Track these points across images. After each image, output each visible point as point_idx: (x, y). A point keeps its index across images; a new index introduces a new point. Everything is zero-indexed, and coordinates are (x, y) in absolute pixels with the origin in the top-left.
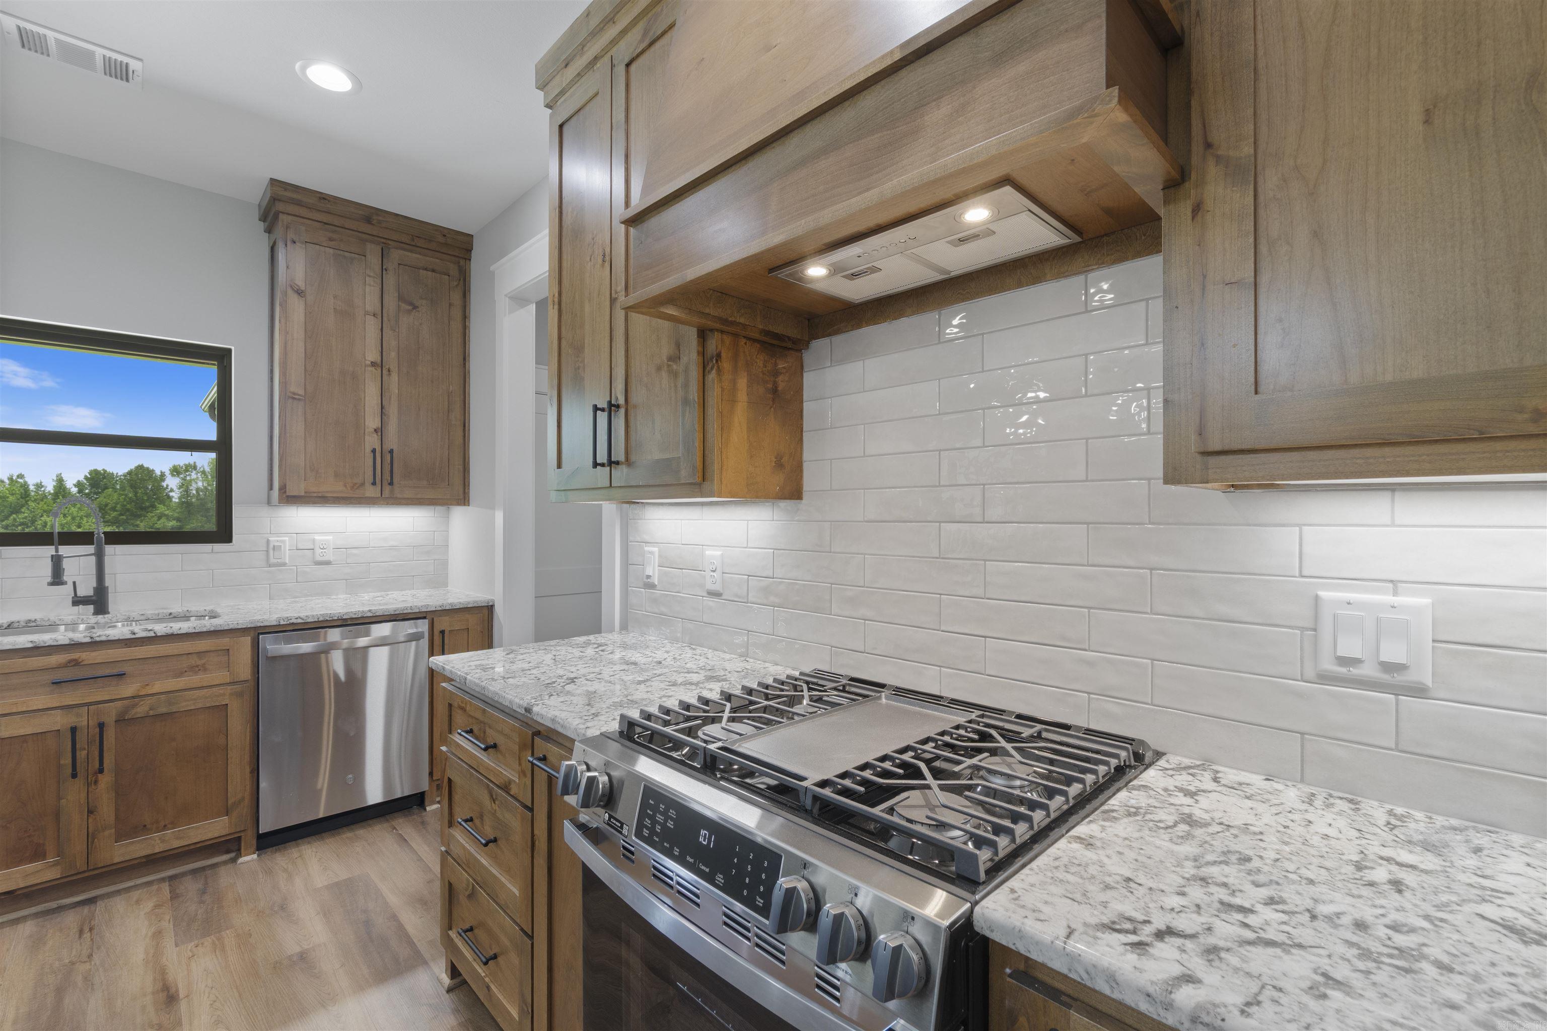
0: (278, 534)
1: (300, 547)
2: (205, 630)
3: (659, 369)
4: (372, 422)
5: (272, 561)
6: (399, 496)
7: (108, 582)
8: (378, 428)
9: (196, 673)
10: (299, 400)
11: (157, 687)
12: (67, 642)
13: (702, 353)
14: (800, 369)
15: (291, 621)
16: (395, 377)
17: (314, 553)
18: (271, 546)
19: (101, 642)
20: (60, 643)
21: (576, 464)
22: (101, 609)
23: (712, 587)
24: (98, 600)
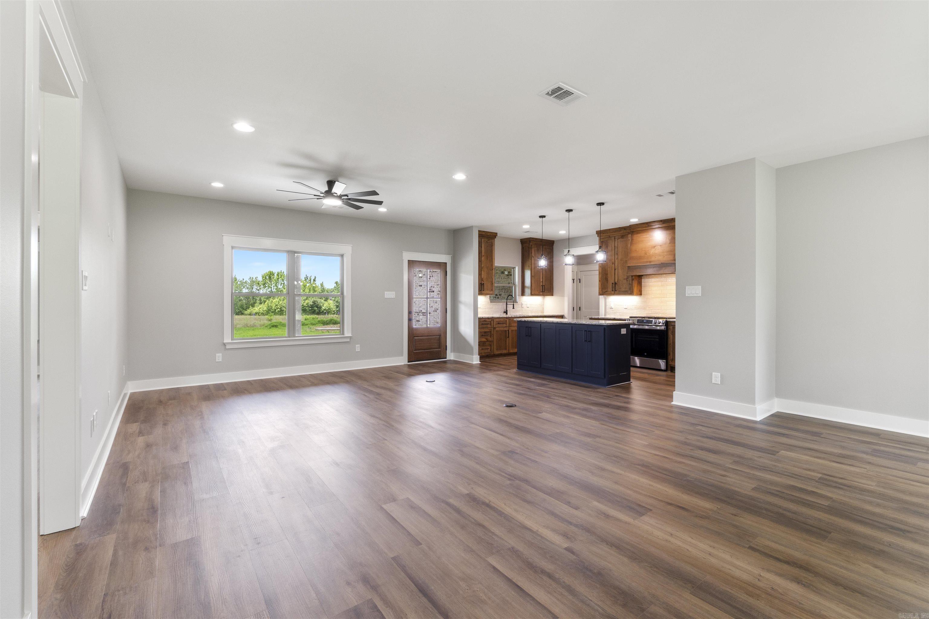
0: (524, 301)
1: (526, 304)
3: (624, 279)
6: (544, 294)
13: (632, 279)
14: (641, 279)
18: (522, 304)
21: (606, 290)
22: (507, 314)
23: (625, 308)
24: (506, 312)
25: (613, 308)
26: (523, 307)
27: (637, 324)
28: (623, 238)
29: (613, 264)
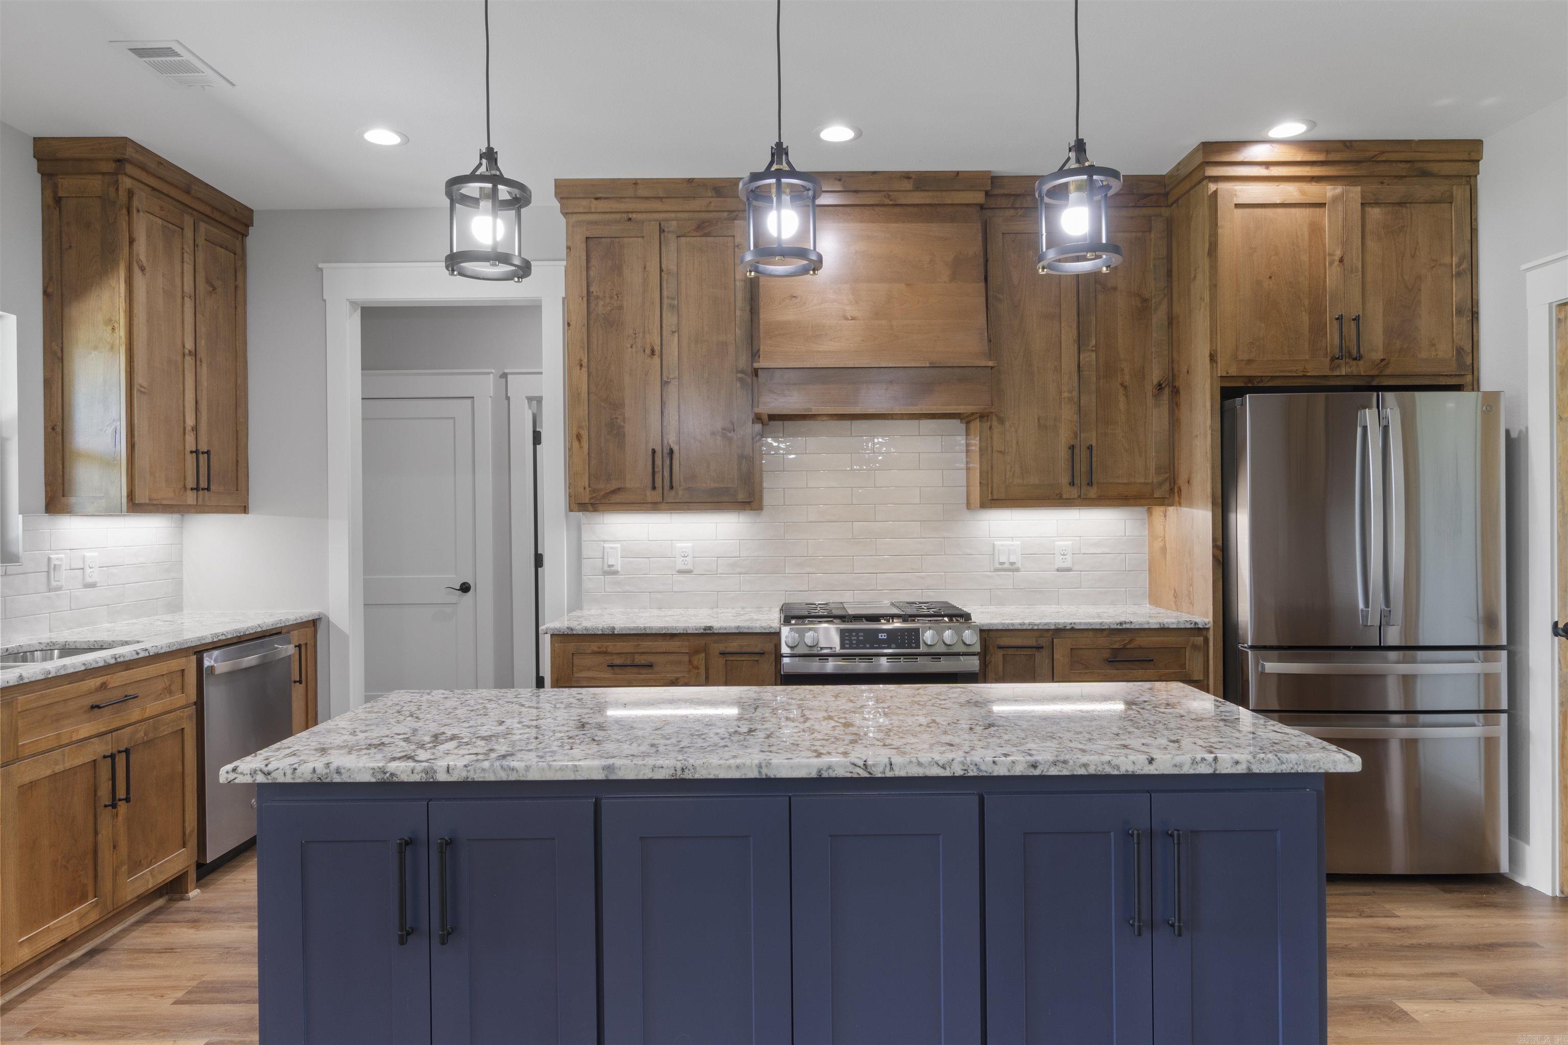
0: (57, 550)
1: (73, 566)
4: (190, 419)
5: (54, 584)
8: (194, 426)
9: (167, 695)
11: (149, 711)
16: (204, 366)
17: (84, 573)
18: (52, 566)
21: (614, 485)
23: (684, 567)
25: (616, 573)
26: (59, 588)
27: (838, 649)
28: (706, 235)
29: (653, 352)
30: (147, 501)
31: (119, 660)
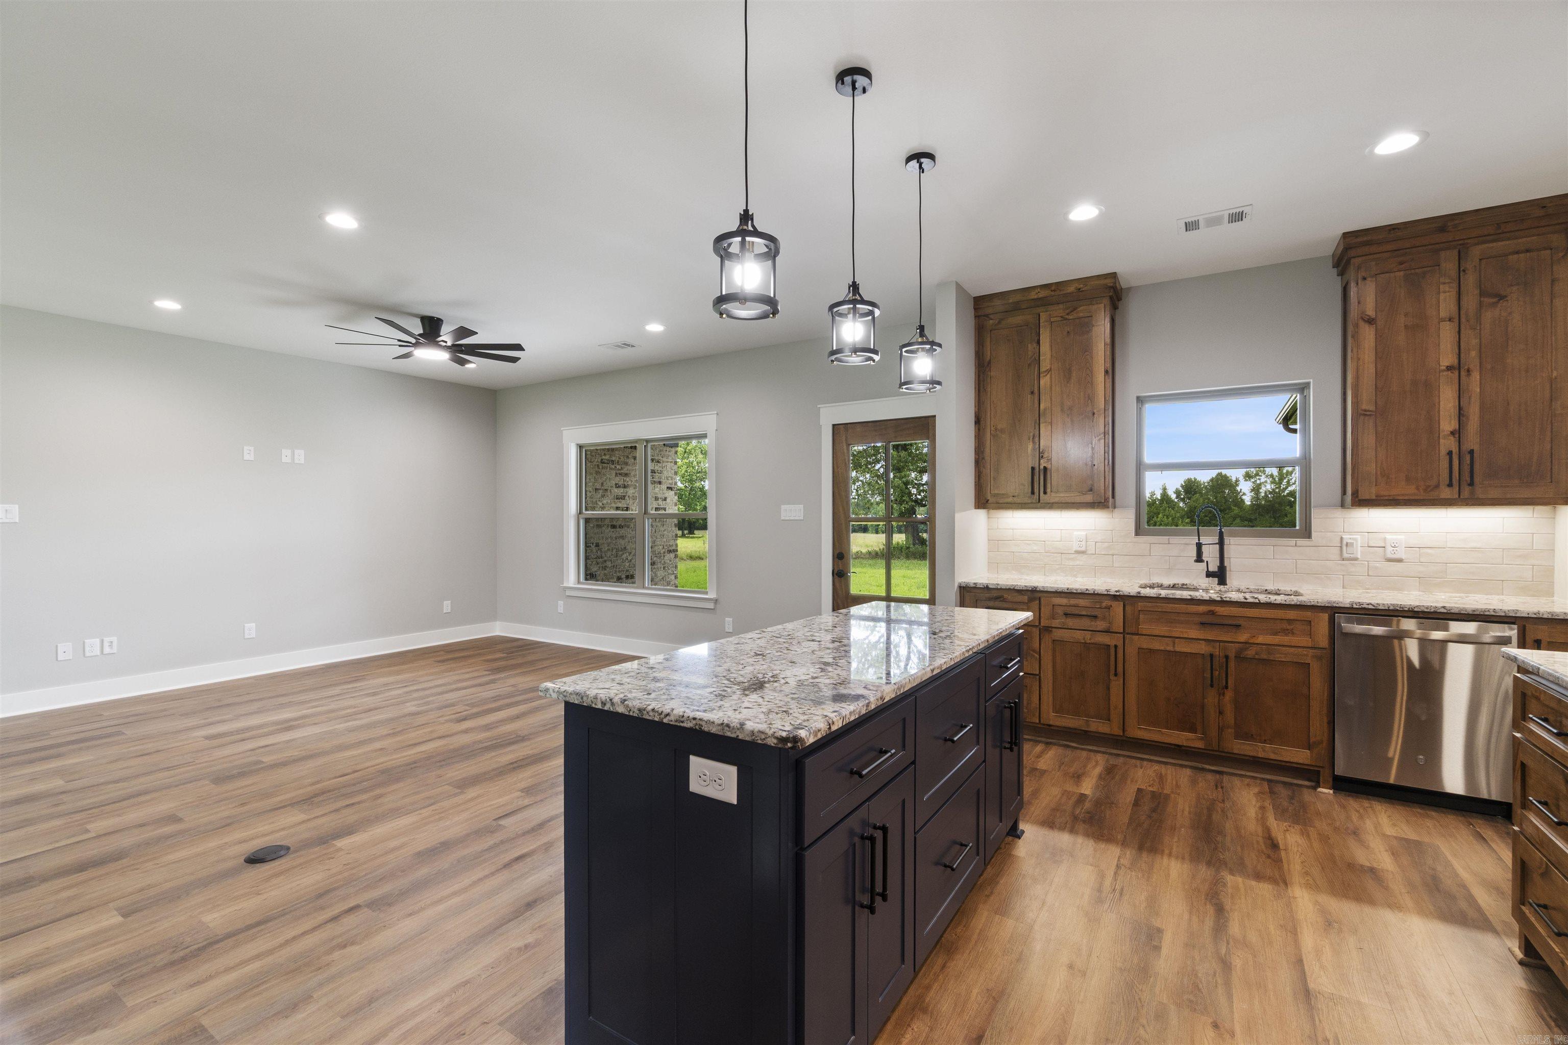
0: (1350, 533)
1: (1370, 545)
2: (1293, 603)
4: (1448, 424)
5: (1345, 555)
6: (1481, 496)
7: (1226, 564)
8: (1455, 430)
9: (1286, 635)
10: (1370, 415)
11: (1261, 639)
12: (1208, 598)
15: (1363, 606)
17: (1385, 551)
18: (1344, 543)
19: (1227, 601)
20: (1204, 598)
22: (1222, 581)
24: (1220, 575)
30: (1374, 497)
31: (1225, 599)
